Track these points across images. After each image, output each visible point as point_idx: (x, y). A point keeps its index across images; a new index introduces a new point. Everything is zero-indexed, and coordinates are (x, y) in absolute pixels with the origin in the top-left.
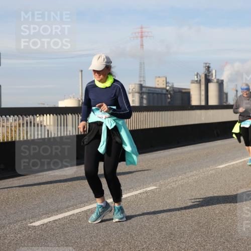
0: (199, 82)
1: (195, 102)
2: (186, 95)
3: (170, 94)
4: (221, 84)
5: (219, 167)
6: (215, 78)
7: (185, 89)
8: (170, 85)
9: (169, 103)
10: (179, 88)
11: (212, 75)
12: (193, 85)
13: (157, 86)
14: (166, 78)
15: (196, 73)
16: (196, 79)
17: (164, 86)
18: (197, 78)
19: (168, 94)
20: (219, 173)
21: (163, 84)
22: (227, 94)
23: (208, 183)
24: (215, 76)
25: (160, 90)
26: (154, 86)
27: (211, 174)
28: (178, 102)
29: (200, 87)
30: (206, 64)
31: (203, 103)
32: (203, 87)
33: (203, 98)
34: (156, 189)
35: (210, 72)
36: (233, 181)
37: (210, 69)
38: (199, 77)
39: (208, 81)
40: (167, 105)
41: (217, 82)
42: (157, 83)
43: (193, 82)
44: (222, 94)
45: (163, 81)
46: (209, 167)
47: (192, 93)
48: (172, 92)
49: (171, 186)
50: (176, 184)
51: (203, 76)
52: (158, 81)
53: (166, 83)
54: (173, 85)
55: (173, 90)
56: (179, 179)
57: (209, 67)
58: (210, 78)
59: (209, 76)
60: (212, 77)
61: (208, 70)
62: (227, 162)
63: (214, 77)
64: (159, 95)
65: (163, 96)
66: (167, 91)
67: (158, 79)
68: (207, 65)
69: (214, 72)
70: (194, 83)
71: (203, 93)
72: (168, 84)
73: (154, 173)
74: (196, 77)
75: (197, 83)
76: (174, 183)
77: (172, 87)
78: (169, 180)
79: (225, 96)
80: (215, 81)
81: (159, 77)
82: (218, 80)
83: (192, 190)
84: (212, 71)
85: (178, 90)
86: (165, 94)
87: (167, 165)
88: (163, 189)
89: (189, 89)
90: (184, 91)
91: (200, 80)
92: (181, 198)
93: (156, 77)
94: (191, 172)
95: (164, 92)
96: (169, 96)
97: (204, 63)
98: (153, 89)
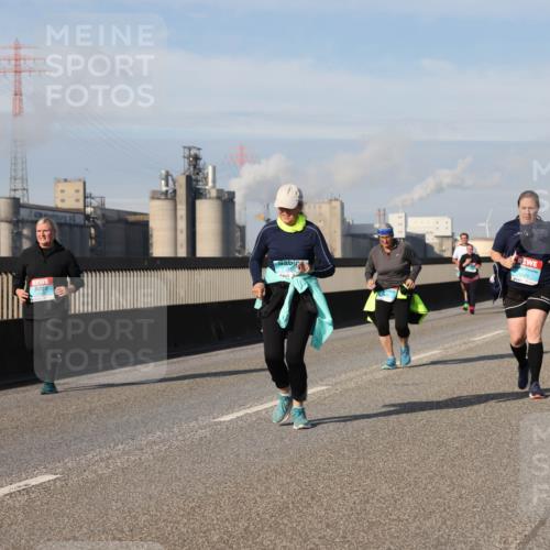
0: (171, 196)
1: (160, 248)
2: (137, 230)
3: (96, 226)
4: (227, 202)
5: (222, 419)
6: (214, 187)
7: (135, 214)
8: (95, 203)
9: (92, 250)
10: (118, 212)
11: (206, 178)
12: (157, 203)
13: (60, 205)
14: (84, 183)
15: (163, 172)
16: (164, 189)
17: (80, 205)
18: (167, 185)
19: (89, 227)
20: (222, 436)
21: (77, 200)
22: (242, 229)
23: (193, 463)
24: (214, 181)
25: (68, 215)
26: (51, 204)
27: (201, 439)
28: (117, 250)
29: (175, 209)
30: (190, 149)
31: (182, 253)
32: (182, 210)
33: (182, 238)
34: (55, 480)
35: (200, 170)
36: (257, 456)
37: (201, 162)
38: (170, 182)
39: (194, 194)
40: (88, 254)
41: (218, 198)
42: (60, 196)
43: (155, 196)
44: (230, 227)
45: (77, 191)
46: (197, 420)
47: (151, 224)
48: (99, 222)
49: (96, 472)
50: (107, 467)
51: (182, 181)
52: (62, 191)
53: (85, 197)
54: (103, 204)
55: (103, 215)
56: (115, 453)
57: (197, 158)
58: (200, 186)
59: (197, 181)
60: (207, 184)
61: (195, 167)
62: (242, 406)
63: (210, 184)
64: (67, 228)
65: (76, 230)
66: (87, 217)
67: (62, 186)
68: (193, 152)
69: (210, 170)
70: (159, 199)
71: (182, 224)
72: (88, 200)
73: (50, 437)
74: (163, 182)
75: (167, 199)
76: (103, 464)
77: (102, 207)
78: (90, 456)
79: (238, 234)
80: (214, 193)
81: (66, 180)
82: (220, 192)
83: (150, 481)
84: (205, 167)
85: (116, 217)
86: (82, 226)
87: (85, 417)
88: (74, 480)
89: (146, 214)
90: (131, 218)
91: (175, 191)
92: (119, 504)
93: (58, 181)
94: (148, 433)
95: (80, 219)
96: (93, 231)
97: (185, 147)
98: (50, 213)
